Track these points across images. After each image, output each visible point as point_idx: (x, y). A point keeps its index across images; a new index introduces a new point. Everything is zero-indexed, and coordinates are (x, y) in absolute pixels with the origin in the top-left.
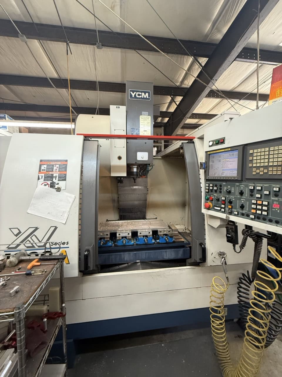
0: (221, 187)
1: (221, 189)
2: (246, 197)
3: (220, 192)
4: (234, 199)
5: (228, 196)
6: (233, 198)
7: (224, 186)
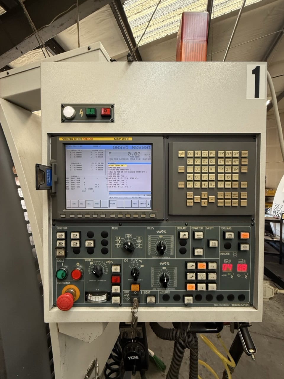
0: (107, 239)
1: (105, 243)
2: (171, 257)
3: (105, 252)
4: (142, 266)
5: (127, 261)
6: (141, 264)
7: (115, 233)
